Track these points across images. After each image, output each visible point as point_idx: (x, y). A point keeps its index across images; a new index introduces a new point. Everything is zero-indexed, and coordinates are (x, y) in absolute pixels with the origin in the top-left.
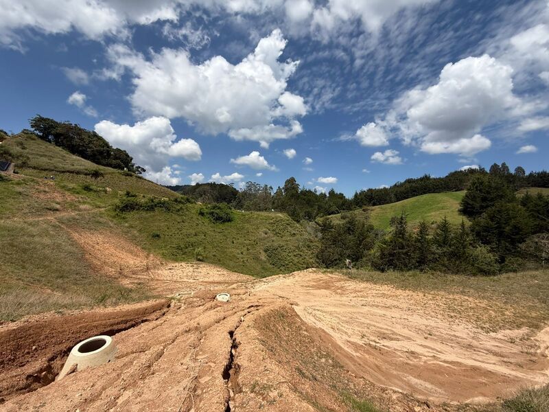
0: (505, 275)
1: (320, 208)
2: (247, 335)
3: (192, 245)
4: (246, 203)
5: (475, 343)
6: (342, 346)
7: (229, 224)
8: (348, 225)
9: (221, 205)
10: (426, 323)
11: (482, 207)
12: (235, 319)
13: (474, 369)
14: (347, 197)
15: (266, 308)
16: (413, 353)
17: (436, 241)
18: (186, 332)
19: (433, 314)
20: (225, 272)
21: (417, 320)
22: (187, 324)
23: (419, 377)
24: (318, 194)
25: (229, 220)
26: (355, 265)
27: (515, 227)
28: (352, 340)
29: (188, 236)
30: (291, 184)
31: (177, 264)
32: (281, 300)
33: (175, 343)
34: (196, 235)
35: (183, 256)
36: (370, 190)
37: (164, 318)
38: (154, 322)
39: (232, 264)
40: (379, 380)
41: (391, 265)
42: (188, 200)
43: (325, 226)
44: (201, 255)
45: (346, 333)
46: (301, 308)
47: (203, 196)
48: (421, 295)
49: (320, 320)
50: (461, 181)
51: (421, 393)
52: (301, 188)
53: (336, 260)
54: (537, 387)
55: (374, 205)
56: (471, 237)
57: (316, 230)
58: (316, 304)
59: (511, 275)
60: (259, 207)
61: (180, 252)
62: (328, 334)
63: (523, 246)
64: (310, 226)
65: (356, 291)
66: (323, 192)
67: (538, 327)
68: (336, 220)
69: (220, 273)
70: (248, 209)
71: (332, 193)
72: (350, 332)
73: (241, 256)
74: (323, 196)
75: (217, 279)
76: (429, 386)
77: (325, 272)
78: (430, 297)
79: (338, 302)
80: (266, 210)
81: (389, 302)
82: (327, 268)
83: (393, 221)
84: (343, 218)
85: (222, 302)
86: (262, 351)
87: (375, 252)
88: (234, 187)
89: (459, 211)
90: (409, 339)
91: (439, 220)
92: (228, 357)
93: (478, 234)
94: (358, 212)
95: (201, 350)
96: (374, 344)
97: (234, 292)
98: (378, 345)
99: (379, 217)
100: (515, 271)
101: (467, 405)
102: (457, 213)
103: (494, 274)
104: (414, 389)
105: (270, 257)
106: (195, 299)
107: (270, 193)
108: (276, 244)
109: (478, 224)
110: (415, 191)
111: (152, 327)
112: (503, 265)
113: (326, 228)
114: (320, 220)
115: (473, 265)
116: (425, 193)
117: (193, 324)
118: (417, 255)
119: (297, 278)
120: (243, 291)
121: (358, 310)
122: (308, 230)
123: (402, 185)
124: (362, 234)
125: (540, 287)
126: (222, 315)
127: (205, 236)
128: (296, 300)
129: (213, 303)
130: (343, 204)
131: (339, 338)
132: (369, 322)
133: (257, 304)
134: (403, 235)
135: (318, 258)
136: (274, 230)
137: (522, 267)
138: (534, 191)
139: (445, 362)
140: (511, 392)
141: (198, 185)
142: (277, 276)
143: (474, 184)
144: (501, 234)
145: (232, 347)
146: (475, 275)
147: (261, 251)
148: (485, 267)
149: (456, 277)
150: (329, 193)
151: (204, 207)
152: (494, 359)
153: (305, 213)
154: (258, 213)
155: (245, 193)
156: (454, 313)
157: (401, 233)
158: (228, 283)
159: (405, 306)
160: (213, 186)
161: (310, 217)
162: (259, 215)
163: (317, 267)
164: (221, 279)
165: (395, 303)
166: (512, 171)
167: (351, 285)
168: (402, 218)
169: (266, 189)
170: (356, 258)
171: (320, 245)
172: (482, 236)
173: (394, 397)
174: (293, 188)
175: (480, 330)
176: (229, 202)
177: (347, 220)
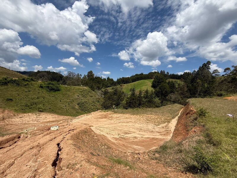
0: (162, 107)
1: (103, 84)
2: (67, 143)
3: (35, 104)
4: (68, 82)
5: (154, 130)
6: (111, 140)
7: (59, 92)
8: (115, 92)
9: (53, 83)
10: (140, 126)
11: (158, 85)
12: (61, 137)
13: (153, 138)
14: (114, 80)
15: (77, 130)
16: (135, 137)
17: (144, 97)
18: (31, 149)
19: (142, 122)
20: (56, 116)
21: (137, 125)
22: (31, 145)
23: (137, 145)
24: (102, 78)
25: (59, 90)
26: (117, 108)
27: (166, 91)
28: (115, 137)
29: (33, 99)
30: (90, 74)
31: (25, 114)
32: (85, 125)
33: (23, 156)
34: (38, 98)
35: (30, 110)
36: (123, 78)
37: (16, 144)
38: (8, 147)
39: (60, 111)
40: (124, 150)
41: (130, 106)
42: (32, 80)
43: (105, 92)
44: (41, 109)
45: (113, 135)
46: (94, 127)
47: (42, 78)
48: (139, 116)
49: (102, 131)
50: (152, 76)
51: (137, 150)
52: (95, 76)
53: (110, 106)
54: (168, 140)
55: (124, 83)
56: (154, 95)
57: (102, 94)
58: (100, 125)
59: (164, 107)
60: (75, 84)
61: (27, 108)
62: (105, 136)
63: (167, 97)
64: (99, 92)
65: (117, 118)
66: (105, 78)
67: (169, 122)
68: (110, 90)
69: (53, 117)
70: (69, 85)
71: (108, 78)
72: (114, 134)
73: (65, 107)
74: (105, 79)
75: (51, 120)
76: (140, 147)
77: (105, 111)
78: (141, 116)
79: (110, 123)
80: (78, 85)
81: (129, 120)
82: (106, 109)
83: (131, 90)
84: (113, 89)
85: (53, 131)
86: (74, 149)
87: (124, 102)
88: (61, 73)
89: (151, 86)
90: (134, 132)
91: (145, 89)
92: (56, 155)
93: (156, 94)
94: (118, 86)
95: (40, 156)
96: (122, 137)
97: (61, 125)
98: (124, 137)
99: (126, 88)
100: (165, 106)
101: (150, 151)
102: (150, 87)
103: (160, 107)
104: (135, 150)
105: (80, 107)
106: (37, 131)
107: (80, 78)
108: (83, 101)
109: (156, 91)
110: (138, 79)
111: (7, 150)
112: (162, 104)
113: (106, 93)
114: (103, 90)
115: (154, 105)
116: (141, 79)
117: (36, 144)
118: (138, 102)
119: (92, 115)
120: (66, 124)
121: (117, 125)
122: (98, 94)
123: (134, 76)
124: (120, 95)
125: (171, 110)
126: (54, 136)
127: (44, 98)
128: (92, 125)
129: (48, 132)
130: (113, 83)
131: (109, 137)
132: (121, 129)
133: (73, 129)
134: (134, 95)
135: (102, 106)
136: (82, 95)
137: (167, 104)
138: (171, 80)
139: (145, 138)
140: (162, 143)
141: (39, 72)
142: (84, 115)
143: (156, 77)
144: (162, 94)
145: (58, 151)
146: (155, 108)
147: (76, 105)
148: (158, 105)
149: (149, 109)
150: (107, 78)
151: (43, 84)
152: (158, 134)
153: (97, 86)
154: (74, 87)
155: (67, 77)
156: (148, 121)
157: (133, 94)
158: (58, 121)
159: (133, 121)
160: (49, 73)
161: (99, 88)
162: (74, 88)
163: (102, 110)
164: (54, 119)
165: (130, 120)
166: (166, 73)
167: (115, 115)
168: (134, 89)
169: (78, 75)
170: (117, 105)
171: (103, 100)
172: (157, 94)
173: (129, 154)
174: (92, 76)
175: (155, 126)
176: (58, 81)
177: (114, 89)
